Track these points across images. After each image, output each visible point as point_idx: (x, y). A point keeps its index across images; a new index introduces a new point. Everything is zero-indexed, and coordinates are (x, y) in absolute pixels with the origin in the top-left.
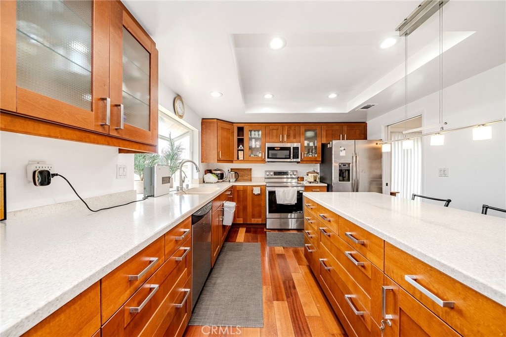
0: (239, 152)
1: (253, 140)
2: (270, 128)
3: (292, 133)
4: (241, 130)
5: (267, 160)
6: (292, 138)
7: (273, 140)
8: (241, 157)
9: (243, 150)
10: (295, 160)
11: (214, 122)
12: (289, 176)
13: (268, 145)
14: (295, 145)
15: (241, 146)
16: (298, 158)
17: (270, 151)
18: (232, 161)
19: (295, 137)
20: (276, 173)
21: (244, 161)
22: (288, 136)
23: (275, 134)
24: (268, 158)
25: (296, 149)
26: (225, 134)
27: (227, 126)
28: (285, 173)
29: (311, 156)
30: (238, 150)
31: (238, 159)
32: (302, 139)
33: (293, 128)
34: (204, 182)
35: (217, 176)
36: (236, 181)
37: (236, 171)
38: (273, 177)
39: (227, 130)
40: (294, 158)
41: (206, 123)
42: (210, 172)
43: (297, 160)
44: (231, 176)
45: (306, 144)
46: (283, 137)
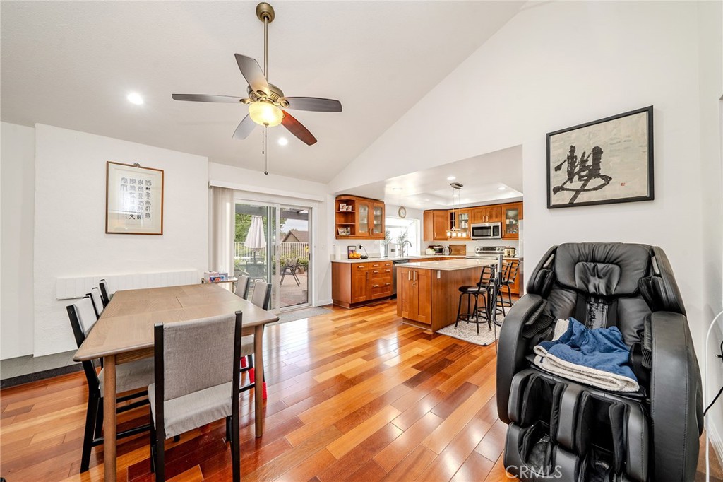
1: (463, 222)
2: (475, 211)
3: (494, 213)
4: (452, 215)
5: (472, 238)
6: (494, 218)
7: (477, 221)
10: (496, 237)
11: (431, 212)
12: (497, 251)
13: (472, 226)
14: (496, 224)
15: (453, 227)
16: (499, 235)
17: (475, 231)
18: (446, 239)
19: (496, 217)
21: (455, 239)
22: (491, 217)
23: (479, 216)
24: (473, 236)
25: (496, 228)
26: (440, 219)
27: (442, 213)
28: (493, 249)
29: (514, 232)
32: (504, 218)
33: (495, 209)
34: (425, 254)
35: (435, 250)
36: (450, 254)
37: (450, 247)
38: (482, 251)
39: (442, 216)
40: (494, 235)
41: (426, 213)
42: (431, 247)
43: (498, 237)
44: (446, 251)
45: (508, 222)
46: (485, 218)
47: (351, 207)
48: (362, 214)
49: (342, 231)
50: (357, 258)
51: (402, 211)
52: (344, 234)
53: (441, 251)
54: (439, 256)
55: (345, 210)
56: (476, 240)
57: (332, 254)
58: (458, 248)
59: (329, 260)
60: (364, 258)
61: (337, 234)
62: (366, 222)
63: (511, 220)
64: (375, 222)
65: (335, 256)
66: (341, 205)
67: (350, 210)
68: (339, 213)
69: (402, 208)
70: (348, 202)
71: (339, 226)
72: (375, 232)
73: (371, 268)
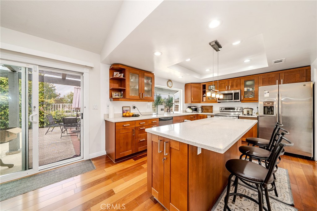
0: (204, 97)
2: (220, 84)
3: (235, 84)
4: (204, 87)
5: (218, 101)
6: (235, 87)
7: (222, 90)
8: (204, 100)
9: (205, 96)
10: (236, 101)
11: (190, 85)
12: (236, 111)
14: (237, 91)
15: (205, 94)
16: (238, 99)
18: (200, 102)
19: (237, 86)
20: (226, 109)
21: (206, 102)
22: (232, 86)
23: (223, 86)
25: (236, 94)
26: (195, 89)
27: (197, 85)
28: (233, 109)
29: (251, 97)
30: (203, 97)
31: (203, 101)
32: (242, 86)
33: (235, 81)
34: (186, 112)
35: (192, 109)
36: (202, 112)
37: (202, 107)
38: (225, 110)
39: (197, 87)
40: (235, 99)
41: (187, 85)
42: (190, 107)
43: (237, 100)
44: (200, 110)
45: (246, 89)
46: (228, 87)
47: (123, 74)
48: (132, 82)
49: (115, 95)
50: (129, 116)
51: (169, 83)
52: (117, 97)
53: (196, 110)
54: (195, 113)
55: (118, 76)
56: (220, 102)
57: (106, 113)
58: (207, 108)
59: (102, 118)
60: (136, 116)
61: (111, 96)
62: (137, 88)
63: (248, 88)
64: (146, 88)
65: (108, 115)
66: (115, 73)
67: (122, 77)
68: (113, 80)
69: (170, 80)
70: (121, 71)
71: (112, 90)
72: (146, 95)
73: (137, 125)
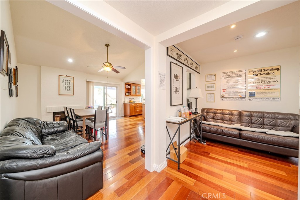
48: (133, 88)
49: (127, 94)
50: (132, 102)
55: (128, 87)
57: (124, 101)
59: (123, 103)
60: (134, 102)
61: (125, 95)
62: (135, 91)
64: (138, 91)
66: (127, 86)
67: (130, 87)
68: (126, 88)
70: (129, 85)
71: (126, 92)
72: (138, 94)
73: (136, 105)
